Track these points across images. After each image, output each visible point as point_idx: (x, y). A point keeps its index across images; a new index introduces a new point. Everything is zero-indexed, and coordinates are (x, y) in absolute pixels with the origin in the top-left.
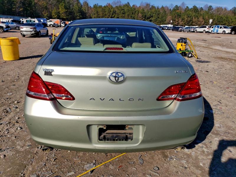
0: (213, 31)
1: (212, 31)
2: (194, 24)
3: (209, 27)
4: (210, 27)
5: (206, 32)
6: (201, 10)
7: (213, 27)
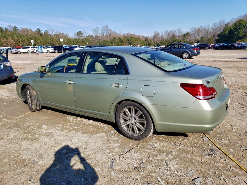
0: (38, 51)
1: (36, 51)
2: (3, 44)
3: (32, 48)
4: (34, 47)
5: (31, 52)
6: (6, 31)
7: (36, 48)
